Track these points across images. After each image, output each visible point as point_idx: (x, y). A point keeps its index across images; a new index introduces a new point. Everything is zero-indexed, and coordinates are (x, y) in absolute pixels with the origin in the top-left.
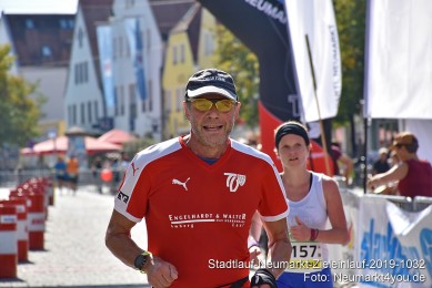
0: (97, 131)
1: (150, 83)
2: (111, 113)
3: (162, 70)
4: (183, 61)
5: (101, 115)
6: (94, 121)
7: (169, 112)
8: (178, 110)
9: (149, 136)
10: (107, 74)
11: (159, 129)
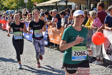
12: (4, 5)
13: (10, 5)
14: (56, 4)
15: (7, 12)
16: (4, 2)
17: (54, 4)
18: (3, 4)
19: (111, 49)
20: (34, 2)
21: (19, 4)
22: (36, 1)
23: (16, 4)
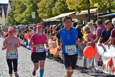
12: (15, 21)
13: (21, 20)
14: (61, 20)
15: (19, 26)
16: (16, 18)
17: (59, 19)
18: (15, 19)
19: (102, 61)
20: (41, 18)
21: (29, 19)
22: (43, 17)
23: (26, 20)
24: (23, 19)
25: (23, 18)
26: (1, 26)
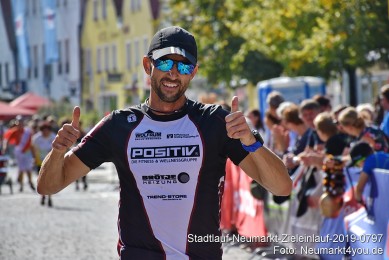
0: (9, 96)
1: (67, 42)
2: (23, 75)
3: (81, 27)
4: (105, 16)
5: (12, 77)
6: (5, 84)
7: (89, 73)
8: (99, 72)
9: (66, 100)
10: (20, 32)
11: (78, 92)
24: (305, 24)
25: (313, 16)
26: (118, 90)
